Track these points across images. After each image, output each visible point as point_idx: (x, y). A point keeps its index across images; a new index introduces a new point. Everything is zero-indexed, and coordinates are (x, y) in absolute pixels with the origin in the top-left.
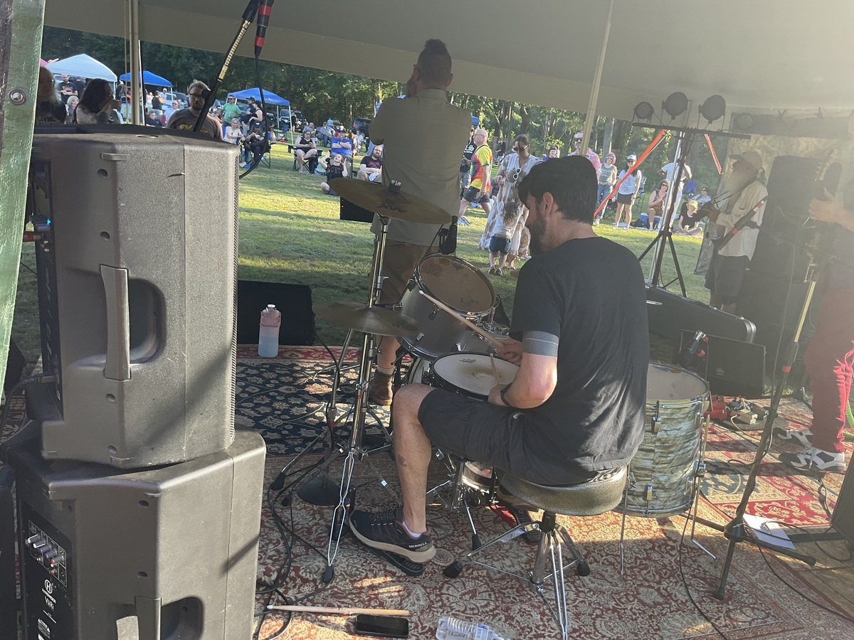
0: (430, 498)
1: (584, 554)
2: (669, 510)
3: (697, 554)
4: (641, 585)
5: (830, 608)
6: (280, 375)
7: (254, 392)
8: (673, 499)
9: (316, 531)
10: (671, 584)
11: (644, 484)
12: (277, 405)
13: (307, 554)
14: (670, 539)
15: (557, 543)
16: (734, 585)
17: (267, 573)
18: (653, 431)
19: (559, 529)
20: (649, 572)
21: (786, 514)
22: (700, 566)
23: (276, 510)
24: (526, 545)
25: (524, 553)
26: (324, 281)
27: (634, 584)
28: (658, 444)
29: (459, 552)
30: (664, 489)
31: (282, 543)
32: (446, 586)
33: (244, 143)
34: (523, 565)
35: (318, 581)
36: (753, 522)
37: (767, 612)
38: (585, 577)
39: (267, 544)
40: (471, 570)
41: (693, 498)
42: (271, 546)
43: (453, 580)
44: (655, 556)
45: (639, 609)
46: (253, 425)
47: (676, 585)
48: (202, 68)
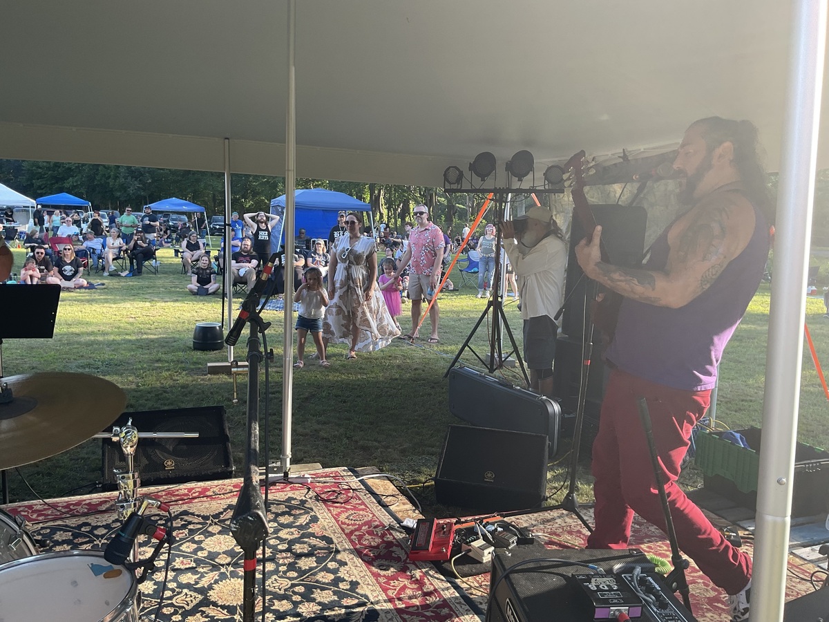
48: (141, 186)
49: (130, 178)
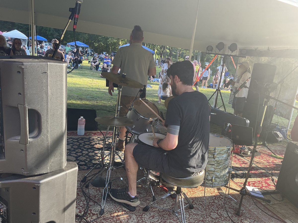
0: (138, 184)
1: (192, 201)
2: (220, 185)
3: (230, 200)
4: (211, 212)
5: (276, 218)
6: (85, 141)
7: (76, 148)
8: (222, 181)
9: (98, 197)
10: (222, 211)
11: (211, 176)
12: (84, 152)
13: (94, 205)
14: (221, 195)
15: (182, 198)
16: (243, 210)
17: (80, 212)
18: (214, 158)
19: (183, 193)
20: (214, 207)
21: (261, 185)
22: (232, 205)
23: (83, 189)
24: (171, 199)
25: (171, 202)
26: (101, 108)
27: (209, 211)
28: (216, 162)
29: (148, 202)
30: (218, 178)
31: (85, 201)
32: (144, 214)
33: (73, 60)
34: (171, 206)
35: (98, 214)
36: (250, 188)
37: (254, 219)
38: (192, 210)
39: (80, 202)
40: (153, 208)
41: (228, 181)
42: (81, 202)
43: (146, 212)
44: (216, 201)
45: (211, 220)
46: (75, 159)
47: (223, 211)
48: (58, 34)
49: (55, 31)
